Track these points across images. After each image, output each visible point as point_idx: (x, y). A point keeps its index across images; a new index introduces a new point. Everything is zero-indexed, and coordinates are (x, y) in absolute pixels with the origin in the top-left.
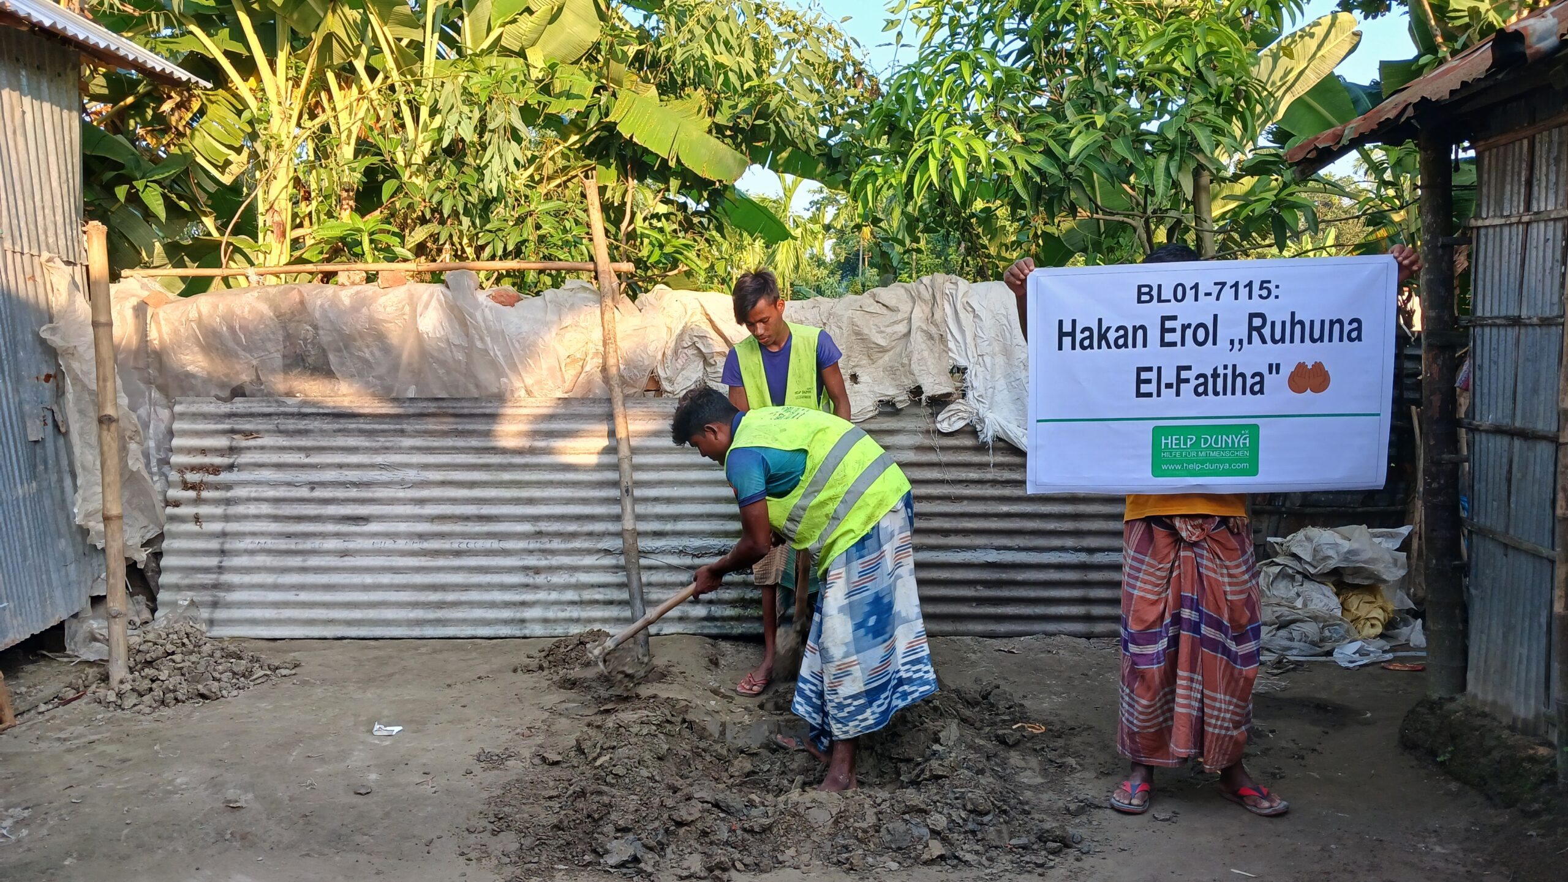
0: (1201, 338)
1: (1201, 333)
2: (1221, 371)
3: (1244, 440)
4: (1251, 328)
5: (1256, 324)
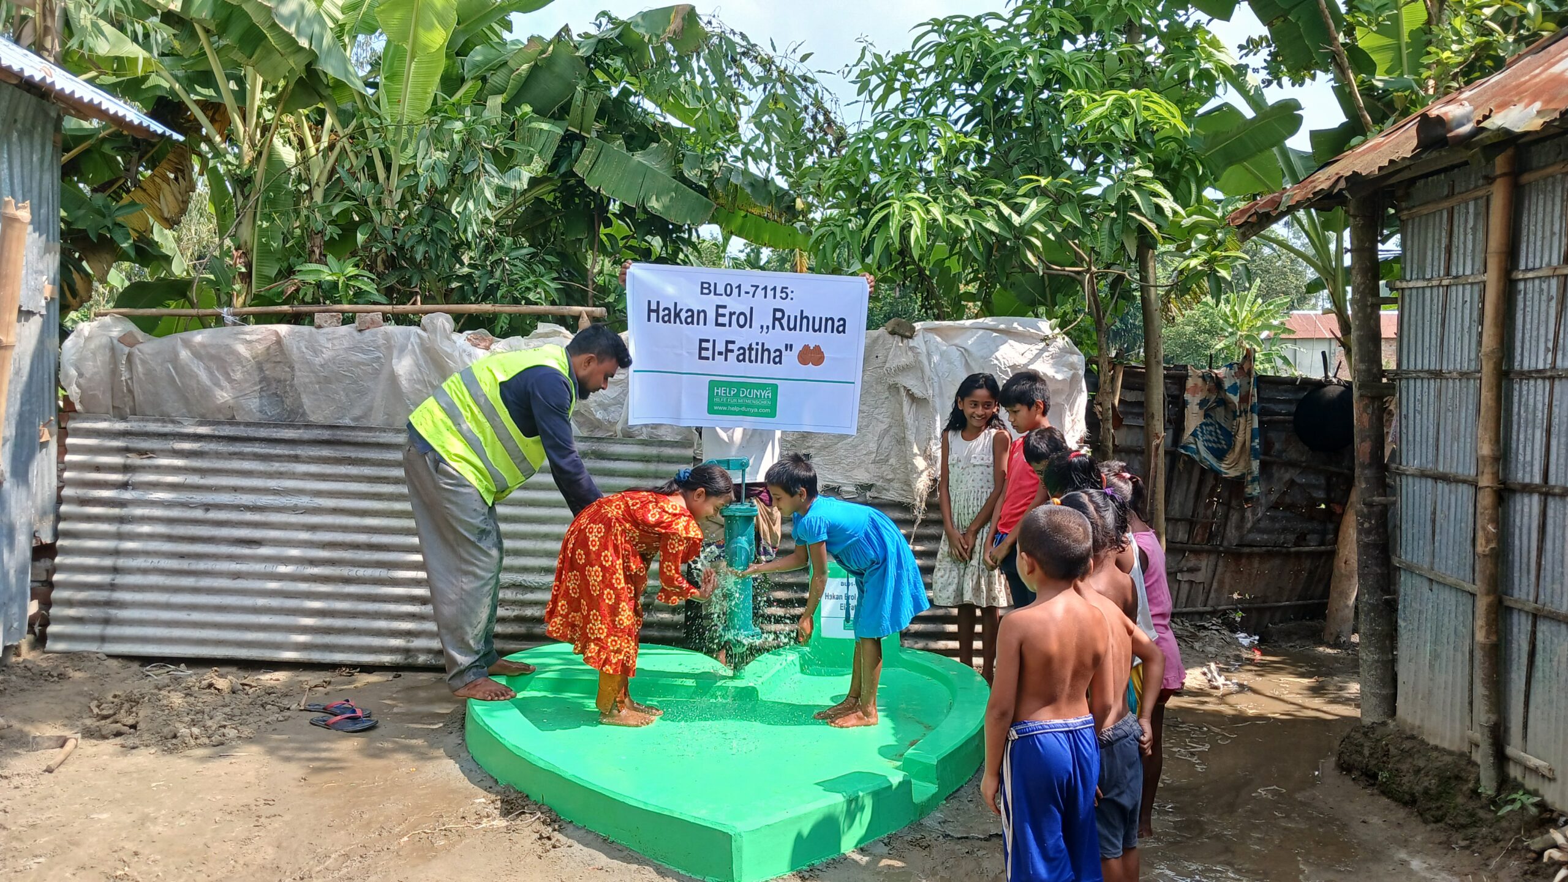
0: (742, 322)
1: (742, 318)
2: (754, 346)
3: (767, 394)
4: (775, 319)
5: (778, 317)
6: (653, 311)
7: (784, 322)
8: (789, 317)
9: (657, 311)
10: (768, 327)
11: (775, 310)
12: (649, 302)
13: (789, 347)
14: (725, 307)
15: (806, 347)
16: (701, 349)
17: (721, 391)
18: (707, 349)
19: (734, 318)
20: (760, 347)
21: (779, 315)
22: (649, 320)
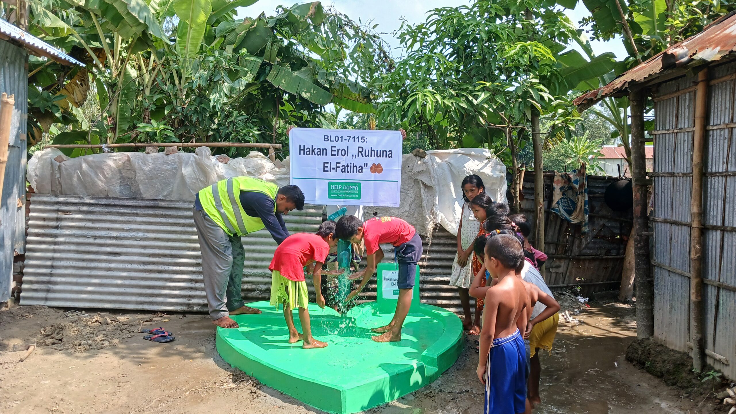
3: (356, 187)
5: (361, 150)
6: (302, 150)
7: (363, 153)
8: (365, 150)
9: (304, 150)
10: (356, 156)
11: (359, 147)
12: (300, 146)
13: (366, 165)
14: (335, 147)
15: (374, 164)
16: (324, 167)
17: (334, 187)
18: (327, 167)
19: (340, 152)
20: (352, 165)
21: (360, 150)
22: (300, 154)
